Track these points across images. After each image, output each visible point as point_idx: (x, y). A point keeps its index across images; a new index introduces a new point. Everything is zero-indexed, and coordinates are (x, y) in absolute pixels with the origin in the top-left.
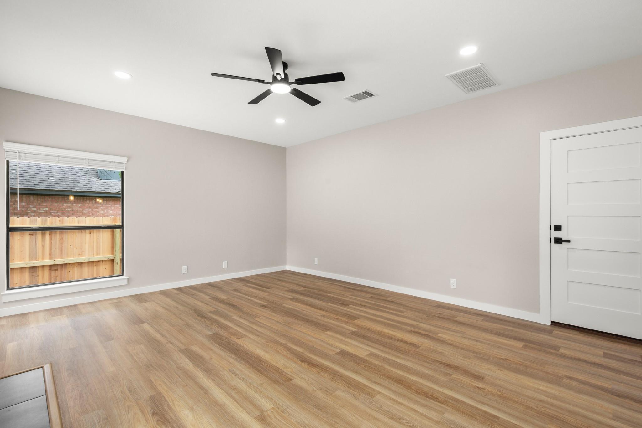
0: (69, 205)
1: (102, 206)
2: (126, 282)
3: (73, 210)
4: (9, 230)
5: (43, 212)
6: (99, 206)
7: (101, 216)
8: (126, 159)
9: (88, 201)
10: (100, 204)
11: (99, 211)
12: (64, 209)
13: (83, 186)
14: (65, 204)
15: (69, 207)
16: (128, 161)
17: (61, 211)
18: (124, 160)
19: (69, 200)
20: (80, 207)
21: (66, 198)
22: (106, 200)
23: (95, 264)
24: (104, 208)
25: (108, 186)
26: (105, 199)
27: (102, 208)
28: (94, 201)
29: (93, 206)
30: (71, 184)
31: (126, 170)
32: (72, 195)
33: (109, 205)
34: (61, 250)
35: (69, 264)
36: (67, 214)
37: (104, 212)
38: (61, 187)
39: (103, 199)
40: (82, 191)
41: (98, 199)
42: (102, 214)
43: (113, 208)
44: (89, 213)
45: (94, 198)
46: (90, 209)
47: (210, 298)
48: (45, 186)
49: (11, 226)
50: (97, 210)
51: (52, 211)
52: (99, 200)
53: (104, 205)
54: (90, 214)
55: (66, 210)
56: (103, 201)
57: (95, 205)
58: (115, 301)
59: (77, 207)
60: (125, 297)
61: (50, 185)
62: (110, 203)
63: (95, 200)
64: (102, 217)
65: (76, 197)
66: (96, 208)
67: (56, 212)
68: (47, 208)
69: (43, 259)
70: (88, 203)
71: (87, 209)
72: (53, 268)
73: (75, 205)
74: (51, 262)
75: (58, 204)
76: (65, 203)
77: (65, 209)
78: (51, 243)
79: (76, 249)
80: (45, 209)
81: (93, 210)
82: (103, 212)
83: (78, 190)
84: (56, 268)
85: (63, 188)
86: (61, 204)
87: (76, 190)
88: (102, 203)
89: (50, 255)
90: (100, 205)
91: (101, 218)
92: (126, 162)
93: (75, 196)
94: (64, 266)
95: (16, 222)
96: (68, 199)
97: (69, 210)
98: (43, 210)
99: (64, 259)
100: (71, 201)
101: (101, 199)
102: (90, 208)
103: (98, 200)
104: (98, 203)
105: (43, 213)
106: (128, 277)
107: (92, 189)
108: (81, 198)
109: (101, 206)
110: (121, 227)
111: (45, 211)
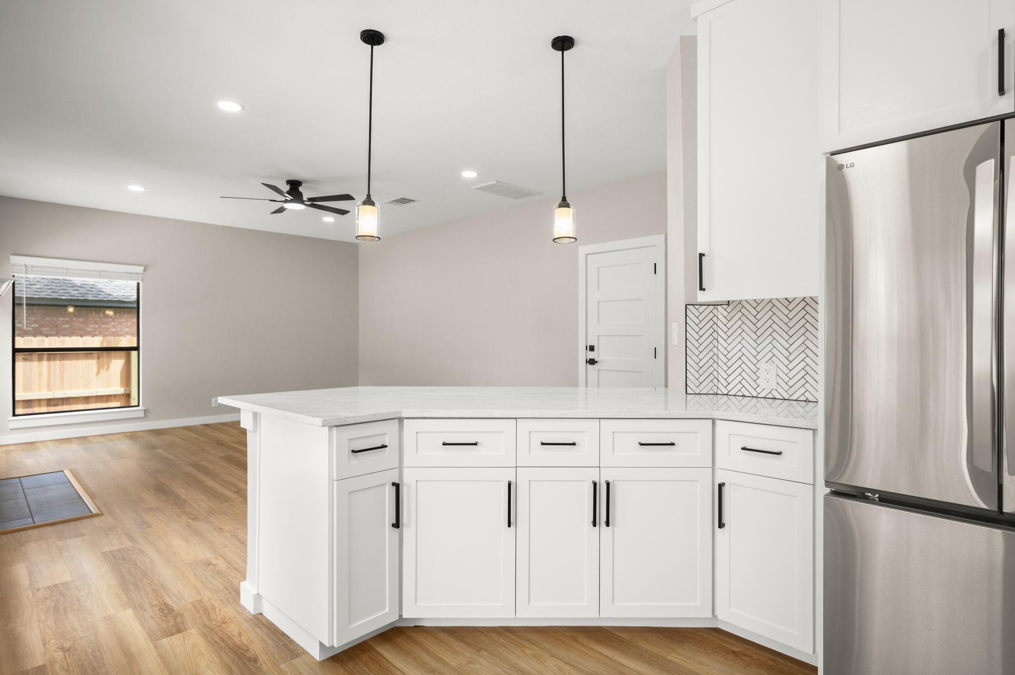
0: (67, 319)
1: (114, 321)
2: (142, 414)
3: (72, 326)
4: (15, 351)
5: (31, 329)
6: (109, 321)
7: (112, 336)
8: (143, 268)
9: (94, 314)
10: (111, 317)
11: (109, 329)
12: (59, 326)
13: (86, 292)
14: (61, 319)
15: (67, 322)
16: (145, 270)
17: (56, 328)
18: (140, 269)
19: (66, 313)
20: (82, 323)
21: (62, 309)
22: (120, 313)
23: (104, 400)
24: (116, 323)
25: (122, 291)
26: (118, 310)
27: (113, 323)
28: (102, 315)
29: (101, 320)
30: (69, 288)
31: (142, 281)
32: (71, 305)
33: (124, 320)
34: (62, 379)
35: (72, 398)
36: (64, 332)
37: (117, 329)
38: (56, 294)
39: (115, 310)
40: (85, 300)
41: (108, 310)
42: (114, 332)
43: (129, 324)
44: (95, 331)
45: (101, 309)
46: (97, 326)
47: (239, 433)
48: (34, 293)
49: (17, 346)
50: (106, 326)
51: (42, 329)
52: (110, 313)
53: (116, 320)
54: (97, 333)
55: (63, 326)
56: (115, 314)
57: (104, 320)
58: (129, 434)
59: (78, 322)
60: (140, 431)
61: (40, 290)
62: (126, 316)
63: (104, 313)
64: (114, 336)
65: (77, 308)
66: (105, 323)
67: (48, 329)
68: (36, 323)
69: (40, 390)
70: (93, 316)
71: (92, 326)
72: (52, 403)
73: (75, 319)
74: (50, 395)
75: (52, 318)
76: (62, 317)
77: (61, 325)
78: (49, 371)
79: (80, 379)
80: (33, 326)
81: (100, 327)
82: (114, 330)
83: (80, 298)
84: (56, 403)
85: (59, 294)
86: (55, 319)
87: (76, 298)
88: (113, 316)
89: (49, 385)
90: (111, 320)
91: (113, 338)
92: (142, 272)
93: (75, 306)
94: (65, 401)
95: (21, 343)
96: (66, 311)
97: (67, 326)
98: (32, 327)
99: (65, 392)
100: (70, 313)
101: (112, 311)
102: (96, 323)
103: (107, 312)
104: (108, 316)
105: (31, 331)
106: (144, 408)
107: (99, 296)
108: (84, 309)
109: (111, 322)
110: (137, 349)
111: (34, 328)
